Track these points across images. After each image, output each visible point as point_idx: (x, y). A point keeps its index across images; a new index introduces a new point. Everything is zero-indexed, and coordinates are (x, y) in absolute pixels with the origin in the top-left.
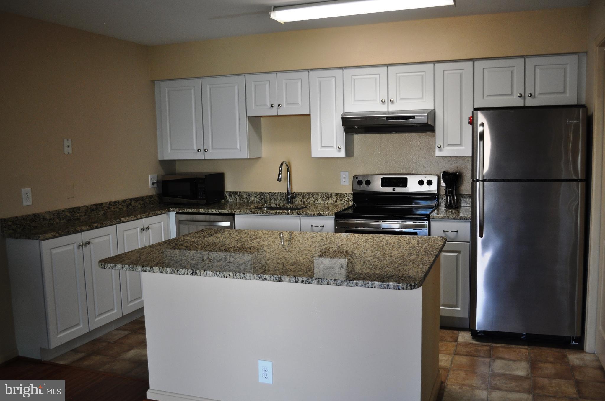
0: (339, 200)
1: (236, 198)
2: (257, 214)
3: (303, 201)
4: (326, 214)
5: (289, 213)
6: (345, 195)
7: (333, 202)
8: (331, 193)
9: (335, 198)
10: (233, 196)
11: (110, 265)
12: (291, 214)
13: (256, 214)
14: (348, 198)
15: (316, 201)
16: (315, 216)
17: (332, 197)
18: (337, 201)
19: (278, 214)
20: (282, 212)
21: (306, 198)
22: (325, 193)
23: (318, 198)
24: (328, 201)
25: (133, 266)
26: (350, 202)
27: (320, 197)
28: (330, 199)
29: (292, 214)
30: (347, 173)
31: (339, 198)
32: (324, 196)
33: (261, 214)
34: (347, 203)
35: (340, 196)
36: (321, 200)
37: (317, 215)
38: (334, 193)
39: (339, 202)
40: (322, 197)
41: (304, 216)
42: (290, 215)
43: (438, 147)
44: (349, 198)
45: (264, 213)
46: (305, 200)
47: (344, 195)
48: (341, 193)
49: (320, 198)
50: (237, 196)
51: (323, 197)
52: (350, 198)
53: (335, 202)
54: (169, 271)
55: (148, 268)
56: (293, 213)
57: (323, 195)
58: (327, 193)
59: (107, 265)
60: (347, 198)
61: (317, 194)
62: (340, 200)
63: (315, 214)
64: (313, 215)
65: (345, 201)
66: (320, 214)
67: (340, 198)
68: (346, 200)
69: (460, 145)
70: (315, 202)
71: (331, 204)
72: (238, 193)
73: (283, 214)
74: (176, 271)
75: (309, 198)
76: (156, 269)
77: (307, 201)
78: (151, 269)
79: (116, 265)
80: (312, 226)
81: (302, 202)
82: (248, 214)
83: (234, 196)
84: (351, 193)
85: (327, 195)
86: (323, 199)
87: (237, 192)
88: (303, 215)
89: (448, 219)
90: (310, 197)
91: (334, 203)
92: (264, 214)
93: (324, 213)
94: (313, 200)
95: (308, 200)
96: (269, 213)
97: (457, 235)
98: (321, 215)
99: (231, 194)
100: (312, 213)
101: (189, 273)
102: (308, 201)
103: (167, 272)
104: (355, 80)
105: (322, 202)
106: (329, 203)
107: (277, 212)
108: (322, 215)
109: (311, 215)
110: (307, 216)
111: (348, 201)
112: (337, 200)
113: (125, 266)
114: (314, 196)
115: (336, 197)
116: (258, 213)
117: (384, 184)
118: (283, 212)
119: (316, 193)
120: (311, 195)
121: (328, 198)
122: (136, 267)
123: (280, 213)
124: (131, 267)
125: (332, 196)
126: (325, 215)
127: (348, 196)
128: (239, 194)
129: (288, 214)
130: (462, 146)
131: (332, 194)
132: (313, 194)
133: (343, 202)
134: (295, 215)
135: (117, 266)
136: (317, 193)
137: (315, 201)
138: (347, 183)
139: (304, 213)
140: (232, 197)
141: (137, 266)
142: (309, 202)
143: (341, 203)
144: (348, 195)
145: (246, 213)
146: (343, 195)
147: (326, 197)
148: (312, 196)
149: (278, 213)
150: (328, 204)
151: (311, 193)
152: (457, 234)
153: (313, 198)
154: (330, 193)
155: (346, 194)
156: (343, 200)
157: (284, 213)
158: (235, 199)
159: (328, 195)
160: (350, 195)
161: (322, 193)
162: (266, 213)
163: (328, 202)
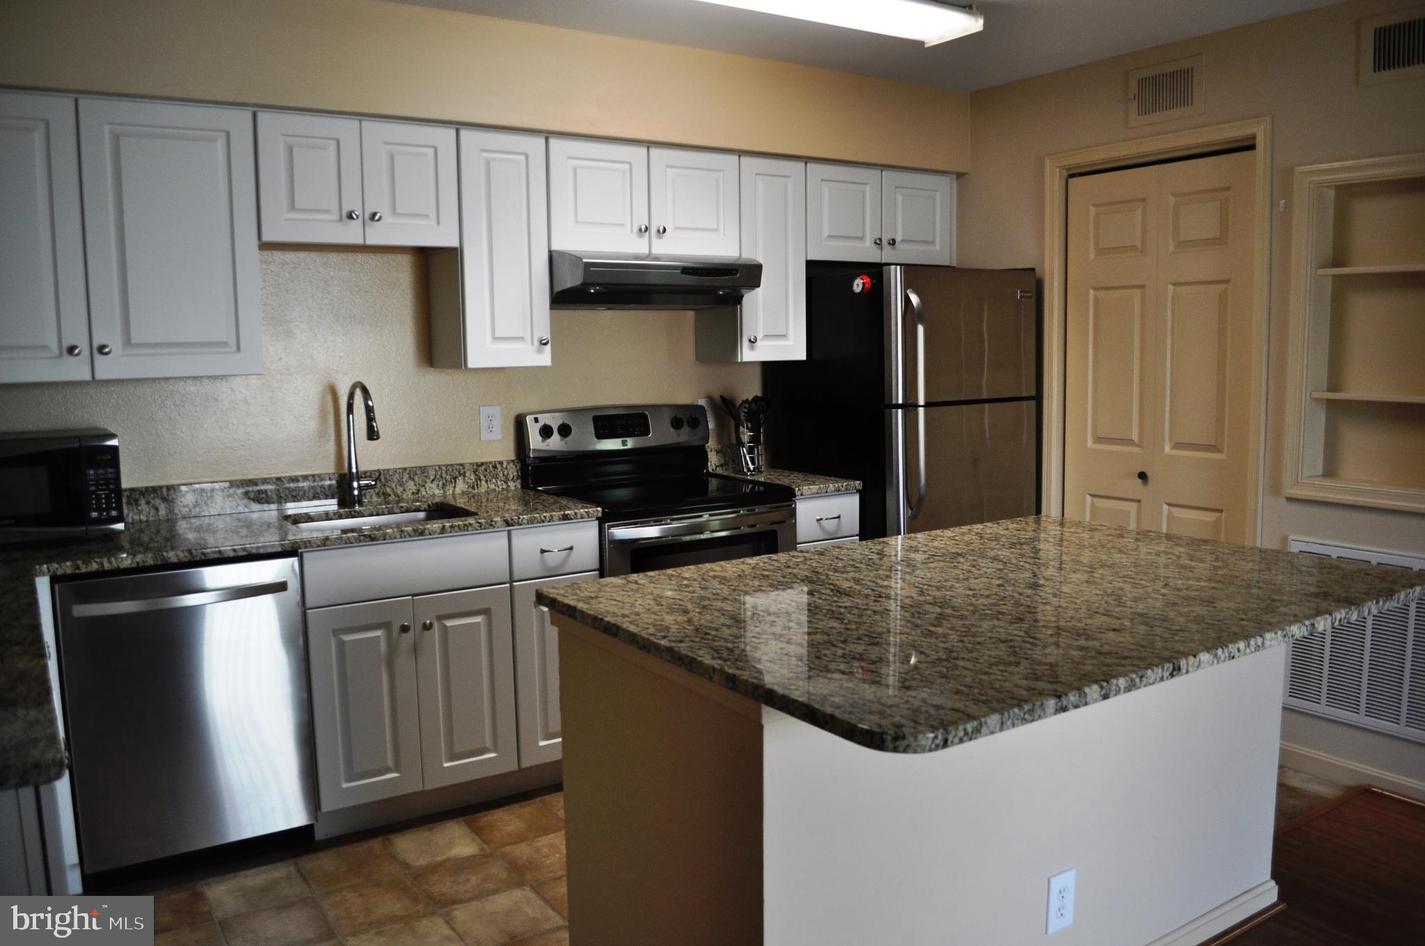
0: (483, 482)
1: (157, 509)
2: (385, 539)
3: (384, 494)
4: (582, 514)
5: (481, 524)
6: (499, 466)
7: (468, 488)
8: (462, 465)
9: (473, 477)
10: (143, 502)
11: (965, 730)
12: (487, 526)
13: (378, 540)
14: (505, 473)
15: (422, 490)
16: (553, 523)
17: (465, 476)
18: (477, 485)
19: (451, 532)
20: (461, 523)
21: (393, 486)
22: (447, 466)
23: (427, 480)
24: (455, 487)
25: (1034, 705)
26: (511, 484)
27: (432, 478)
28: (460, 481)
29: (491, 525)
30: (496, 411)
31: (482, 477)
32: (444, 476)
33: (395, 538)
34: (504, 486)
35: (486, 470)
36: (434, 486)
37: (560, 520)
38: (471, 464)
39: (484, 487)
40: (438, 476)
41: (526, 526)
42: (485, 529)
43: (750, 341)
44: (508, 474)
45: (405, 534)
46: (388, 490)
47: (495, 467)
48: (487, 463)
49: (433, 481)
50: (157, 501)
51: (441, 476)
52: (510, 472)
53: (473, 488)
54: (1122, 687)
55: (1073, 697)
56: (493, 523)
57: (439, 473)
58: (452, 465)
59: (953, 733)
60: (504, 475)
61: (423, 469)
62: (487, 481)
63: (555, 519)
64: (549, 522)
65: (499, 483)
66: (567, 515)
67: (485, 477)
68: (501, 481)
69: (784, 336)
70: (417, 493)
71: (463, 493)
72: (165, 490)
73: (465, 530)
74: (1138, 680)
75: (401, 485)
76: (1093, 691)
77: (394, 492)
78: (1080, 696)
79: (983, 720)
80: (543, 551)
81: (379, 497)
82: (351, 543)
83: (148, 503)
84: (513, 461)
85: (451, 470)
86: (441, 483)
87: (161, 487)
88: (521, 525)
89: (827, 492)
90: (404, 480)
91: (470, 490)
92: (405, 537)
93: (576, 514)
94: (414, 489)
95: (400, 490)
96: (422, 533)
97: (839, 524)
98: (568, 520)
99: (137, 496)
100: (545, 517)
101: (1166, 674)
102: (399, 492)
103: (1118, 692)
104: (575, 170)
105: (437, 492)
106: (458, 491)
107: (448, 525)
108: (571, 519)
109: (543, 521)
110: (532, 526)
111: (506, 483)
112: (479, 482)
113: (1011, 712)
114: (416, 478)
115: (476, 475)
116: (387, 537)
117: (601, 432)
118: (465, 525)
119: (420, 468)
120: (406, 476)
121: (455, 478)
122: (1042, 704)
123: (456, 528)
124: (1029, 710)
125: (465, 473)
126: (579, 517)
127: (506, 468)
128: (168, 495)
129: (481, 527)
130: (788, 340)
131: (464, 469)
132: (412, 473)
133: (492, 486)
134: (498, 527)
135: (986, 723)
136: (425, 467)
137: (419, 490)
138: (497, 434)
139: (523, 518)
140: (137, 504)
141: (1044, 701)
142: (400, 494)
143: (488, 488)
144: (504, 466)
145: (346, 543)
146: (493, 466)
147: (448, 477)
148: (410, 477)
149: (449, 530)
150: (453, 494)
151: (405, 469)
152: (839, 521)
153: (412, 483)
154: (458, 464)
155: (501, 463)
156: (494, 480)
157: (468, 526)
158: (152, 512)
159: (453, 470)
160: (512, 464)
161: (437, 468)
162: (412, 534)
163: (454, 491)
